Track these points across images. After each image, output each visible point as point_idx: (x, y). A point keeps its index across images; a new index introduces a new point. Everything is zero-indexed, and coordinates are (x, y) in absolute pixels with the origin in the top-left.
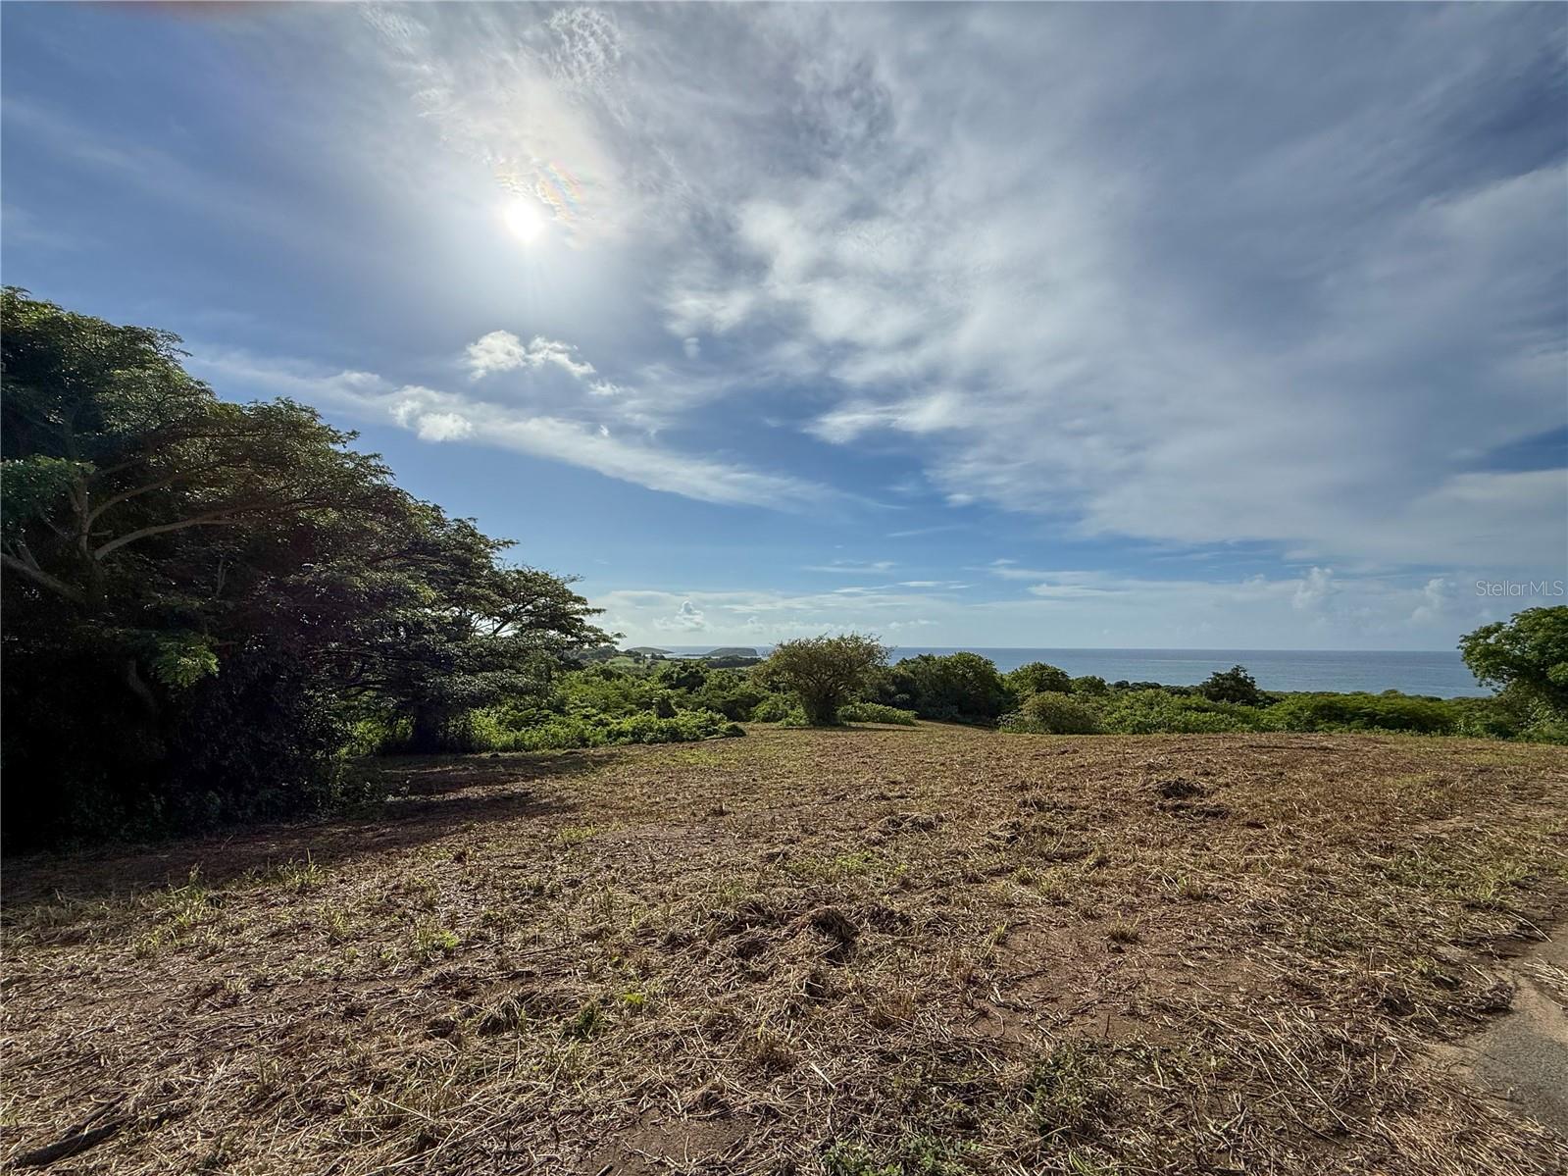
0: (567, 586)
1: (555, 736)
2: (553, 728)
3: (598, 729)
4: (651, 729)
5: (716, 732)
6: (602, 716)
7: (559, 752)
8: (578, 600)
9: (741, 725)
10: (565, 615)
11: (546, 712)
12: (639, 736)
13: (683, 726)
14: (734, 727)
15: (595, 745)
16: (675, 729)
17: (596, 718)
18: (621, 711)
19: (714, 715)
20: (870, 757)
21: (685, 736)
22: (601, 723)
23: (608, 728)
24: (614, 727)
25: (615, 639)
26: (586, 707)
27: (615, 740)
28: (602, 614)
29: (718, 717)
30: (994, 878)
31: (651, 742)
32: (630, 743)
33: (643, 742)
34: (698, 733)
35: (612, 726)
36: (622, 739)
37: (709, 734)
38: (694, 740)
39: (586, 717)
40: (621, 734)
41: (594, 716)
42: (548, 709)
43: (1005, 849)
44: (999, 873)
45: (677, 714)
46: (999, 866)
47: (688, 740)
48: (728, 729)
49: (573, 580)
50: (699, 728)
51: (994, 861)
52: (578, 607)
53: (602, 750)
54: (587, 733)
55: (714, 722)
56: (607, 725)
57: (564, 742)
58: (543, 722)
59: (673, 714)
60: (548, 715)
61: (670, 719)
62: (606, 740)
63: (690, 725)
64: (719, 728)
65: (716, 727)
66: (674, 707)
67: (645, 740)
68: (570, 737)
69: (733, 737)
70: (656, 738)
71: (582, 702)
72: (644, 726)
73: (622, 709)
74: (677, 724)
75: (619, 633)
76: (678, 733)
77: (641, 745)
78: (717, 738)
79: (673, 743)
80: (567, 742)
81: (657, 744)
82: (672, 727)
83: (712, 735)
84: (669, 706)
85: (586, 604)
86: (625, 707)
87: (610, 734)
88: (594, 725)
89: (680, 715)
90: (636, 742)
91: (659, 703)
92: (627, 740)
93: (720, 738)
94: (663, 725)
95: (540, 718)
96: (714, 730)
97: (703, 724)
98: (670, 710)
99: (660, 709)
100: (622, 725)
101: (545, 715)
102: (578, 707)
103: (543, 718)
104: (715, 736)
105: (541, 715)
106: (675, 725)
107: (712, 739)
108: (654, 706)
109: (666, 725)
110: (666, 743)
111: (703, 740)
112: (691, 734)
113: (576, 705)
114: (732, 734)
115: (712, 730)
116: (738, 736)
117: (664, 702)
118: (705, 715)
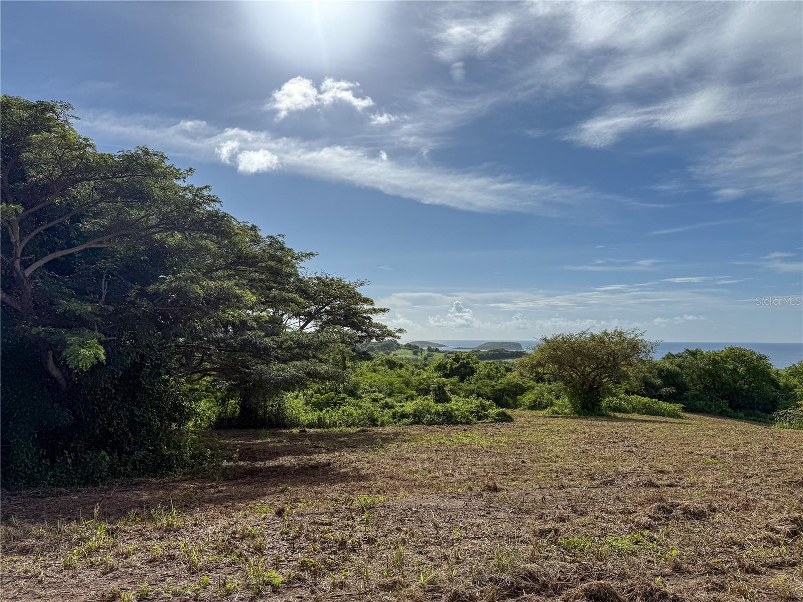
0: (358, 290)
1: (350, 415)
2: (349, 409)
3: (385, 411)
4: (429, 413)
5: (486, 416)
6: (387, 399)
7: (353, 430)
8: (367, 301)
9: (509, 412)
10: (356, 314)
11: (343, 395)
12: (419, 418)
13: (457, 410)
14: (503, 414)
15: (383, 425)
16: (450, 413)
17: (383, 402)
18: (403, 396)
19: (484, 401)
20: (636, 446)
21: (458, 419)
22: (387, 406)
23: (393, 410)
24: (398, 409)
25: (397, 334)
26: (374, 392)
27: (399, 420)
28: (386, 314)
30: (774, 571)
31: (429, 424)
32: (412, 424)
33: (423, 424)
34: (470, 416)
35: (396, 409)
36: (405, 420)
37: (480, 418)
38: (467, 423)
39: (375, 400)
40: (404, 416)
41: (381, 399)
42: (344, 393)
43: (786, 543)
44: (780, 566)
45: (451, 400)
46: (779, 559)
47: (462, 423)
48: (497, 415)
49: (362, 284)
50: (472, 412)
51: (773, 554)
52: (366, 307)
53: (388, 429)
54: (376, 414)
55: (484, 408)
56: (392, 407)
57: (357, 421)
58: (340, 404)
59: (448, 400)
60: (344, 398)
61: (446, 404)
62: (392, 421)
63: (463, 410)
64: (489, 413)
65: (486, 413)
66: (449, 394)
67: (425, 422)
68: (362, 417)
69: (502, 422)
70: (433, 420)
71: (371, 387)
72: (423, 409)
73: (404, 394)
74: (451, 408)
75: (400, 329)
76: (453, 417)
77: (421, 426)
78: (488, 423)
79: (449, 425)
80: (360, 421)
81: (434, 425)
82: (447, 411)
83: (483, 419)
84: (444, 392)
85: (373, 304)
86: (407, 393)
87: (394, 415)
88: (382, 407)
89: (454, 400)
90: (417, 423)
91: (435, 389)
92: (409, 421)
93: (490, 422)
94: (439, 409)
95: (338, 400)
96: (484, 415)
97: (475, 409)
98: (445, 396)
99: (437, 395)
100: (404, 408)
101: (342, 398)
102: (368, 391)
103: (340, 400)
104: (485, 420)
105: (338, 398)
106: (450, 409)
107: (483, 423)
108: (431, 393)
109: (442, 409)
110: (442, 425)
111: (475, 423)
112: (464, 418)
113: (366, 390)
114: (501, 419)
115: (482, 414)
116: (506, 421)
117: (440, 389)
118: (476, 402)
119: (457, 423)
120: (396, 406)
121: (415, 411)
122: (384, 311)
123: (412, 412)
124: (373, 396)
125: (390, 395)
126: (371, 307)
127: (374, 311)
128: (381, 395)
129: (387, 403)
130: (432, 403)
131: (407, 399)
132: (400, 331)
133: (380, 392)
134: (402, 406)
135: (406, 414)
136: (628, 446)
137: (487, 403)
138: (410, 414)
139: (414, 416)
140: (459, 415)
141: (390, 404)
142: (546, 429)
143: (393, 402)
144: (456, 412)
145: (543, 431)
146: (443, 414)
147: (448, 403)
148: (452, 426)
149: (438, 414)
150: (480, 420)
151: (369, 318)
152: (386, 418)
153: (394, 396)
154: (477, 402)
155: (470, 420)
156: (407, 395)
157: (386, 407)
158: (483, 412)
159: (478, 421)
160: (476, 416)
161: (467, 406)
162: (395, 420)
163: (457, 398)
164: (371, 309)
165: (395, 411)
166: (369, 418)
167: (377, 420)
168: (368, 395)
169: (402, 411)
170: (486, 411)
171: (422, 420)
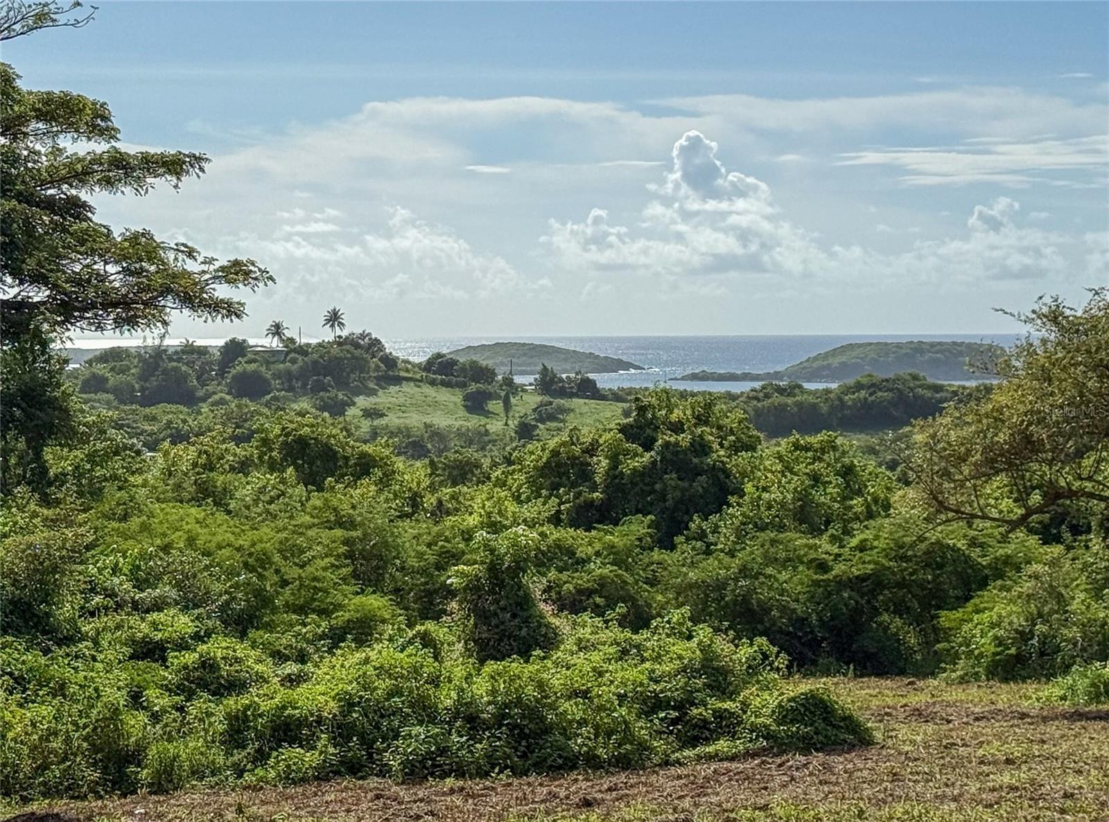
4: (425, 711)
5: (726, 725)
9: (846, 695)
14: (816, 708)
19: (722, 645)
21: (577, 745)
24: (267, 698)
25: (222, 291)
26: (158, 606)
27: (261, 757)
28: (189, 181)
31: (417, 771)
32: (324, 775)
33: (384, 772)
35: (253, 696)
36: (292, 754)
37: (697, 733)
38: (623, 763)
39: (151, 651)
40: (288, 730)
41: (182, 646)
47: (593, 763)
48: (786, 715)
49: (42, 18)
50: (651, 705)
52: (77, 146)
56: (236, 686)
59: (535, 640)
64: (745, 705)
70: (442, 751)
76: (547, 730)
78: (733, 758)
83: (707, 741)
92: (311, 758)
100: (302, 689)
104: (722, 745)
107: (711, 758)
111: (666, 763)
112: (609, 734)
115: (708, 715)
121: (349, 704)
122: (174, 166)
123: (332, 708)
126: (100, 147)
127: (121, 169)
128: (183, 623)
129: (207, 665)
130: (456, 663)
131: (336, 638)
132: (237, 272)
137: (740, 654)
138: (319, 721)
139: (342, 731)
140: (582, 723)
142: (1013, 788)
143: (238, 660)
144: (566, 706)
145: (992, 797)
146: (499, 719)
147: (525, 655)
148: (539, 787)
150: (693, 742)
151: (77, 208)
152: (187, 750)
153: (270, 627)
154: (687, 650)
156: (341, 618)
157: (204, 685)
158: (715, 703)
159: (681, 749)
160: (675, 722)
161: (632, 674)
162: (238, 756)
163: (585, 633)
164: (97, 160)
165: (247, 708)
166: (95, 749)
167: (136, 756)
168: (118, 627)
169: (284, 708)
170: (731, 696)
171: (380, 752)
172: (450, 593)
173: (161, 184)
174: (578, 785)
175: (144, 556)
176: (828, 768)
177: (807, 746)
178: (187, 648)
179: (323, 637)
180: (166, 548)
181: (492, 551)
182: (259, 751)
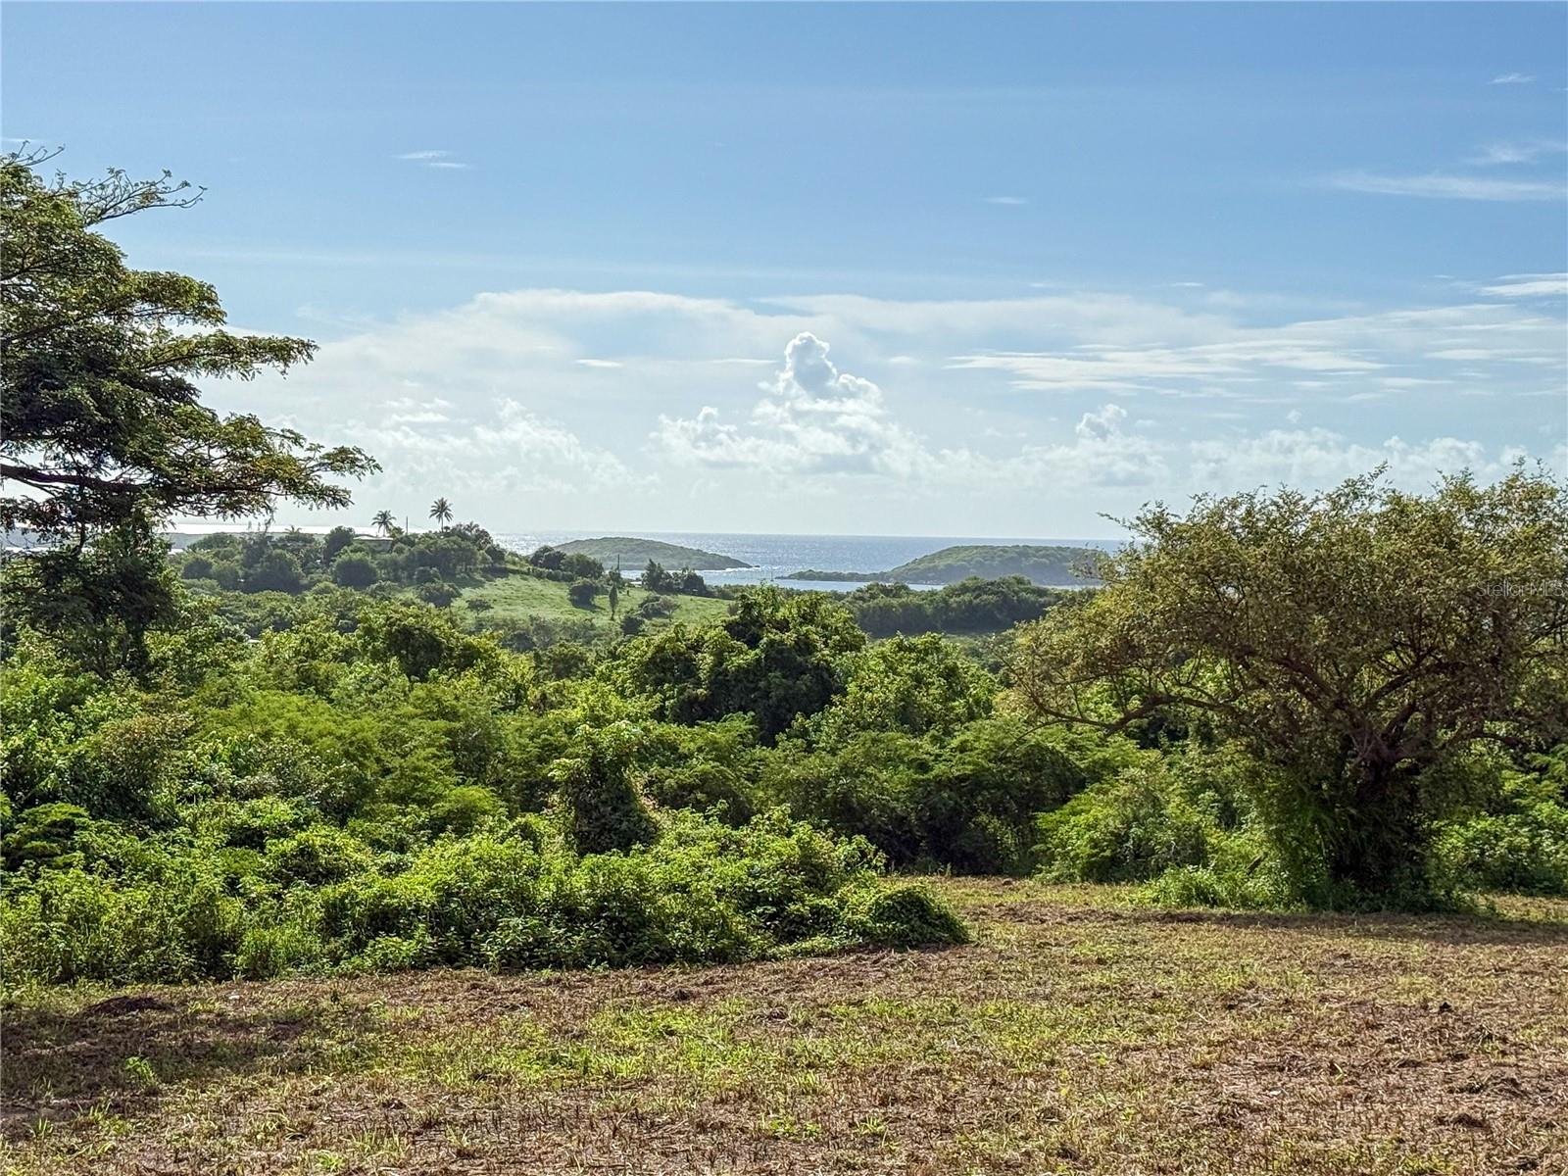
1: (84, 919)
2: (72, 885)
3: (291, 897)
4: (523, 902)
5: (822, 920)
6: (318, 835)
8: (168, 293)
9: (947, 892)
11: (60, 811)
12: (465, 933)
13: (672, 888)
14: (913, 907)
15: (261, 968)
16: (631, 905)
17: (288, 845)
18: (417, 815)
19: (821, 842)
21: (674, 938)
22: (308, 868)
23: (331, 891)
24: (365, 887)
25: (327, 479)
26: (257, 793)
27: (357, 946)
28: (297, 367)
29: (843, 850)
31: (514, 962)
32: (421, 964)
33: (481, 962)
34: (739, 924)
35: (351, 884)
37: (791, 929)
38: (720, 957)
39: (249, 838)
40: (385, 919)
41: (281, 833)
42: (75, 798)
45: (649, 835)
47: (690, 956)
48: (881, 912)
50: (750, 900)
52: (184, 329)
53: (279, 996)
54: (232, 910)
55: (816, 874)
56: (334, 874)
57: (121, 951)
58: (44, 858)
59: (635, 834)
60: (68, 827)
61: (615, 859)
62: (317, 947)
63: (705, 887)
64: (842, 903)
65: (825, 901)
66: (647, 803)
67: (491, 951)
68: (151, 928)
69: (900, 949)
70: (541, 942)
71: (240, 771)
72: (489, 886)
73: (424, 803)
74: (640, 879)
75: (343, 451)
76: (645, 923)
77: (470, 972)
78: (829, 954)
79: (615, 965)
80: (138, 952)
81: (542, 966)
82: (617, 896)
83: (804, 936)
84: (625, 796)
85: (214, 316)
86: (439, 797)
87: (334, 919)
88: (278, 876)
89: (669, 839)
90: (450, 958)
91: (574, 781)
92: (409, 947)
93: (845, 951)
94: (579, 881)
95: (33, 837)
96: (817, 911)
97: (770, 885)
98: (627, 814)
99: (584, 810)
100: (401, 878)
101: (54, 824)
102: (217, 793)
103: (45, 836)
104: (819, 941)
105: (35, 823)
106: (629, 884)
107: (807, 953)
108: (555, 797)
109: (593, 885)
110: (581, 967)
111: (763, 958)
112: (707, 929)
113: (211, 781)
114: (902, 935)
115: (805, 910)
116: (925, 943)
117: (603, 778)
118: (779, 844)
119: (665, 957)
120: (361, 868)
121: (447, 893)
122: (282, 352)
123: (429, 898)
124: (240, 814)
125: (340, 812)
126: (206, 330)
127: (228, 353)
128: (282, 810)
129: (306, 852)
130: (556, 854)
131: (436, 828)
132: (343, 459)
133: (287, 792)
134: (391, 870)
135: (399, 912)
136: (1472, 1090)
137: (839, 851)
138: (418, 910)
139: (439, 920)
140: (681, 917)
141: (324, 858)
142: (1103, 988)
143: (336, 848)
144: (664, 900)
145: (1082, 996)
146: (598, 911)
147: (625, 848)
148: (635, 979)
149: (568, 911)
150: (790, 938)
151: (182, 391)
152: (282, 937)
153: (370, 816)
154: (787, 847)
155: (740, 942)
156: (443, 807)
157: (301, 872)
158: (812, 900)
159: (777, 944)
160: (772, 917)
161: (732, 869)
162: (334, 944)
163: (686, 828)
164: (203, 343)
165: (345, 896)
166: (191, 934)
167: (231, 942)
168: (215, 813)
169: (382, 896)
170: (829, 893)
171: (477, 942)
172: (552, 786)
173: (268, 371)
174: (675, 978)
175: (245, 743)
176: (923, 966)
177: (902, 943)
178: (285, 835)
179: (421, 827)
180: (266, 736)
181: (595, 745)
182: (356, 939)
